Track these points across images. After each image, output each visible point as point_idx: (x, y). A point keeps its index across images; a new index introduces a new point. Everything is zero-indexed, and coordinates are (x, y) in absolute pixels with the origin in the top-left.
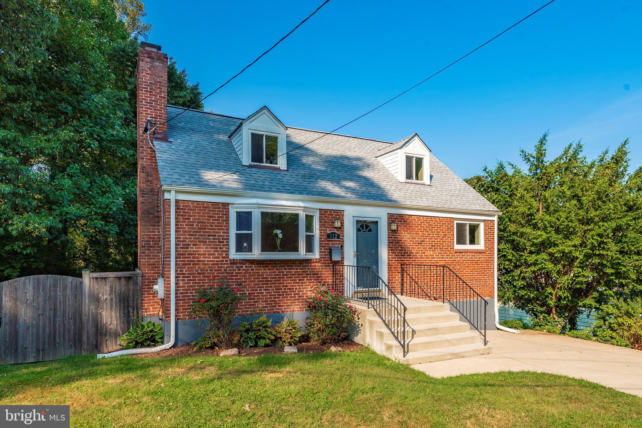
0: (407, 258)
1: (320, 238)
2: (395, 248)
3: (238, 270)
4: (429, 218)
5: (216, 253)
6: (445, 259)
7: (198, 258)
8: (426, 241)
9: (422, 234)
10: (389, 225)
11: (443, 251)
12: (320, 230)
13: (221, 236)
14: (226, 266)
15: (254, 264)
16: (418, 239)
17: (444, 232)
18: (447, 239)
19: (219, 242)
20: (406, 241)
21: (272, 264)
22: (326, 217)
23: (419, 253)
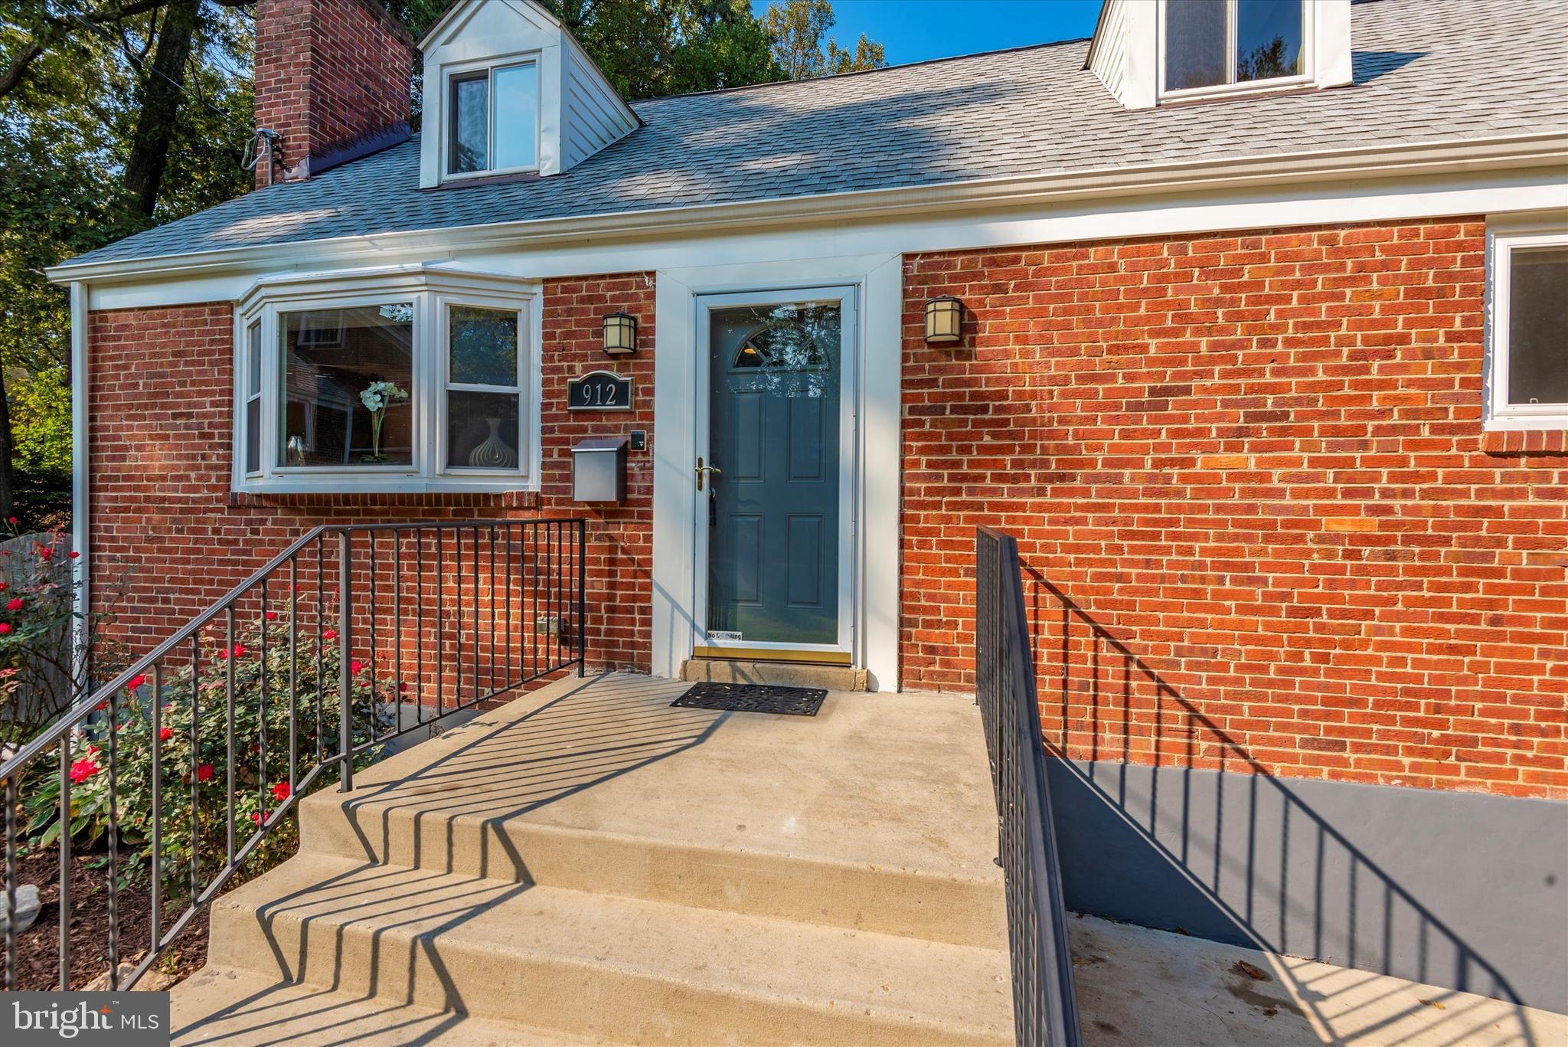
0: (1041, 492)
1: (545, 407)
2: (951, 437)
3: (255, 532)
4: (1228, 246)
5: (193, 475)
6: (1377, 500)
7: (146, 489)
8: (1205, 390)
9: (1160, 348)
10: (912, 315)
11: (1365, 445)
12: (544, 370)
13: (205, 415)
14: (219, 515)
15: (300, 512)
16: (1128, 378)
17: (1374, 324)
18: (1402, 368)
19: (202, 436)
20: (1033, 395)
21: (356, 513)
22: (570, 312)
23: (1139, 464)
